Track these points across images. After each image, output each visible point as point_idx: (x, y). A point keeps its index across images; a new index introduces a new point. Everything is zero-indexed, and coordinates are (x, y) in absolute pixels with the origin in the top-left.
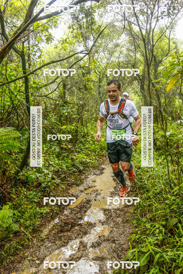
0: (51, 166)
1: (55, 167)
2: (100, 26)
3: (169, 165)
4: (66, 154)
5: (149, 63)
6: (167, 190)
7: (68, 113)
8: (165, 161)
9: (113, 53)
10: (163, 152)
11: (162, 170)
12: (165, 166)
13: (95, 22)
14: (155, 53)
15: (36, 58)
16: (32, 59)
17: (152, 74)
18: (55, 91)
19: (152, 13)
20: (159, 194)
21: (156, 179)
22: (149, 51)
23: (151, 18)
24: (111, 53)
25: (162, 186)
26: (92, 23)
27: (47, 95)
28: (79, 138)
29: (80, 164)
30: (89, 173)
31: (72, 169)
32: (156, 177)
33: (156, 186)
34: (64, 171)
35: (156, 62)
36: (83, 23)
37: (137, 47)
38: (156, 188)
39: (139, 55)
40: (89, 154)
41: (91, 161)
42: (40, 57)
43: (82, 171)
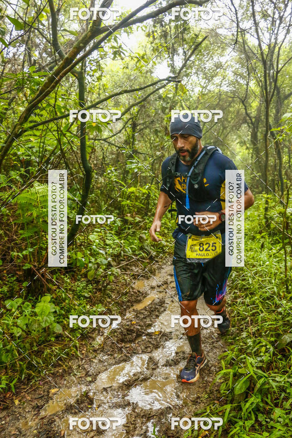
0: (108, 247)
1: (114, 249)
2: (197, 36)
3: (287, 258)
4: (131, 231)
5: (269, 99)
6: (282, 294)
7: (138, 168)
8: (282, 252)
9: (212, 77)
10: (280, 239)
11: (276, 266)
12: (280, 260)
13: (189, 28)
14: (279, 83)
15: (94, 81)
16: (88, 81)
17: (272, 115)
18: (119, 133)
19: (281, 18)
20: (268, 299)
21: (265, 278)
22: (270, 79)
23: (279, 27)
24: (209, 78)
25: (275, 288)
26: (185, 29)
27: (107, 139)
28: (150, 207)
29: (152, 247)
30: (164, 261)
31: (139, 254)
32: (266, 275)
33: (265, 287)
34: (127, 256)
35: (279, 98)
36: (170, 28)
37: (251, 70)
38: (264, 290)
39: (253, 85)
40: (165, 233)
41: (168, 244)
42: (99, 79)
43: (154, 258)
